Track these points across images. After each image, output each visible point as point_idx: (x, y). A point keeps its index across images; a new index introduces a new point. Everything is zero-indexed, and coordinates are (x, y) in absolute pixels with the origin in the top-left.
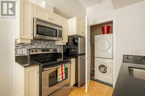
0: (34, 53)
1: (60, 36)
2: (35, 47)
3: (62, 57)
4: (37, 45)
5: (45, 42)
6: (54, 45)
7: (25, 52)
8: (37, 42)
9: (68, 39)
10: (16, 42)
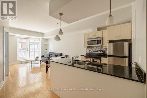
5: (98, 47)
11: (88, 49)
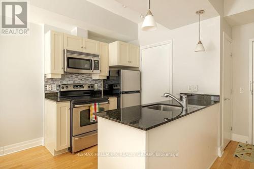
0: (65, 89)
1: (97, 68)
2: (66, 82)
3: (103, 95)
4: (68, 79)
5: (78, 76)
6: (90, 80)
7: (54, 88)
8: (68, 76)
9: (109, 71)
10: (45, 77)
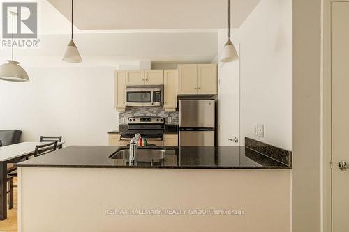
0: (132, 122)
1: (159, 100)
2: (136, 115)
5: (149, 109)
6: (163, 112)
11: (123, 115)
